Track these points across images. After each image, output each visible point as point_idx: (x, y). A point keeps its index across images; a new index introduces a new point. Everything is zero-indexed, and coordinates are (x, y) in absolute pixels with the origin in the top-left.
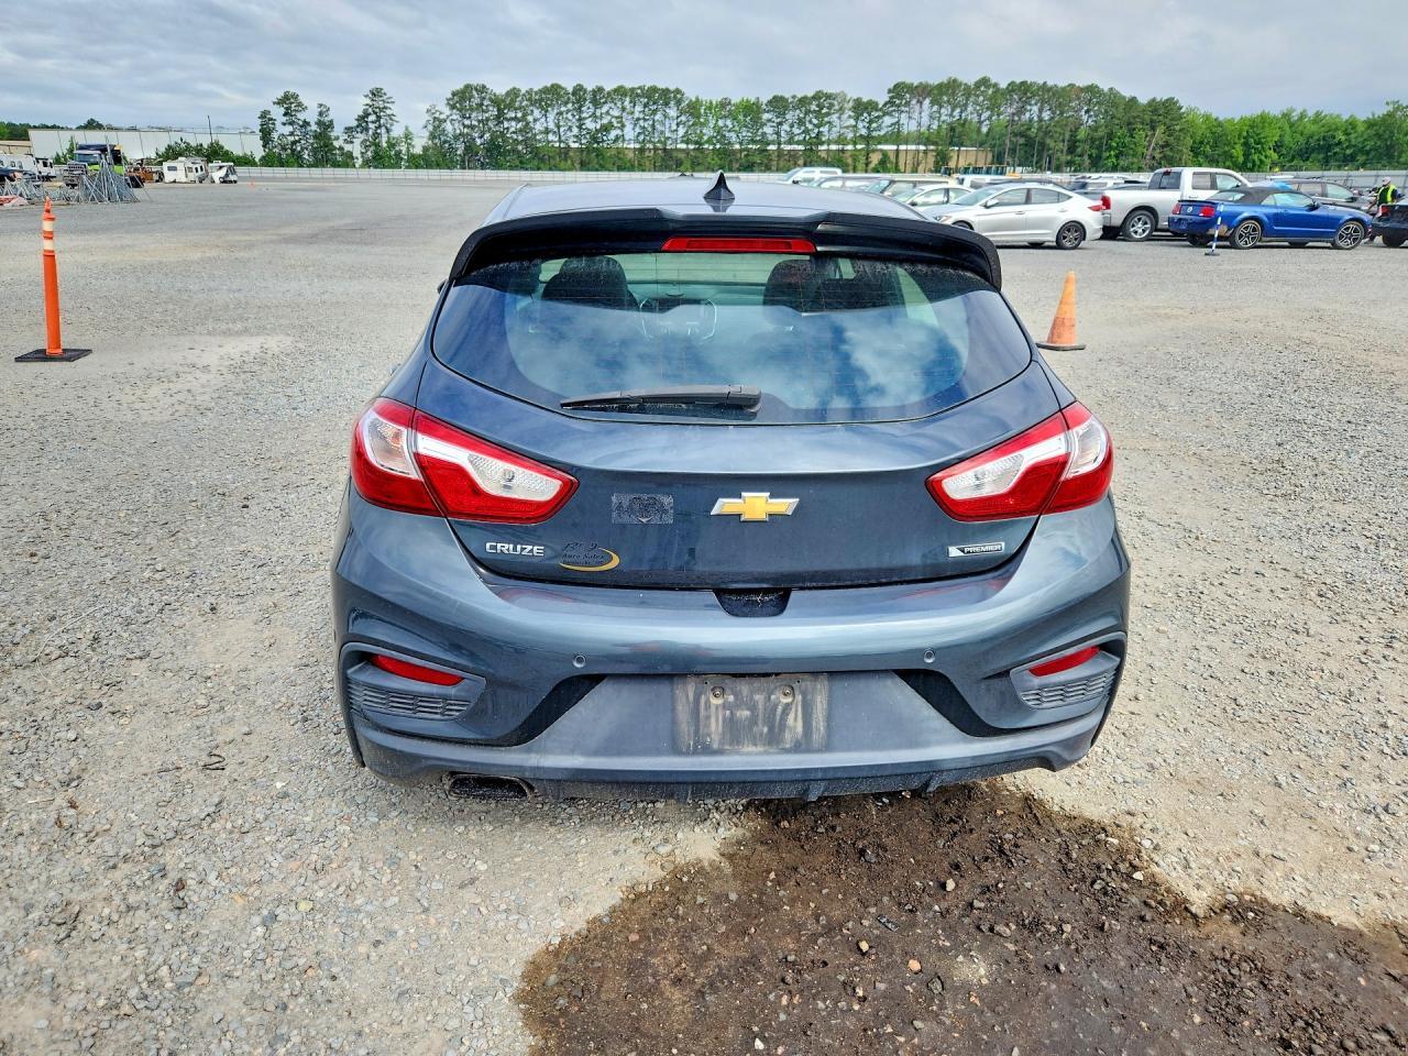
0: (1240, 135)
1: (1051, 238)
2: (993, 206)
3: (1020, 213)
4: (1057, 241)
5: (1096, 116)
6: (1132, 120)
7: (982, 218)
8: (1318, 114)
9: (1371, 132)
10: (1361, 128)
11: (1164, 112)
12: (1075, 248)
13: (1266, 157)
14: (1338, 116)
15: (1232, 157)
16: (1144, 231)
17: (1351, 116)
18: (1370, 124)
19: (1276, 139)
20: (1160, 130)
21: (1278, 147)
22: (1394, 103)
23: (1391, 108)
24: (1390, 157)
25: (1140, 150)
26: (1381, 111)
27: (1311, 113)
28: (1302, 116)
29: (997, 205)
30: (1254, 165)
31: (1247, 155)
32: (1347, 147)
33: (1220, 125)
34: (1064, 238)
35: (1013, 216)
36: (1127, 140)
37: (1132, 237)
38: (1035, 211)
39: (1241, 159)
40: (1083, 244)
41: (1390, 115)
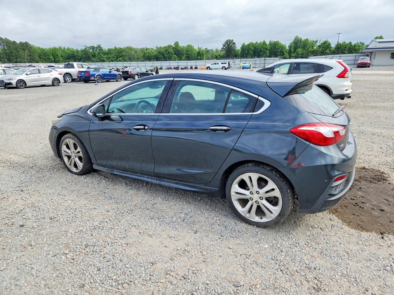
0: (50, 53)
1: (51, 83)
2: (29, 74)
3: (39, 76)
4: (53, 84)
5: (4, 46)
6: (16, 48)
7: (27, 78)
8: (68, 48)
9: (83, 53)
10: (80, 52)
11: (25, 46)
12: (58, 85)
13: (60, 59)
14: (73, 49)
15: (51, 59)
16: (69, 80)
17: (77, 49)
18: (82, 51)
19: (61, 54)
20: (26, 51)
21: (62, 56)
22: (86, 46)
23: (85, 47)
24: (89, 59)
25: (22, 57)
26: (83, 48)
27: (66, 48)
28: (64, 48)
29: (30, 74)
30: (58, 61)
31: (55, 59)
32: (79, 57)
33: (44, 50)
34: (54, 83)
35: (37, 77)
36: (17, 54)
37: (67, 81)
38: (43, 75)
39: (53, 60)
40: (60, 84)
41: (86, 49)
